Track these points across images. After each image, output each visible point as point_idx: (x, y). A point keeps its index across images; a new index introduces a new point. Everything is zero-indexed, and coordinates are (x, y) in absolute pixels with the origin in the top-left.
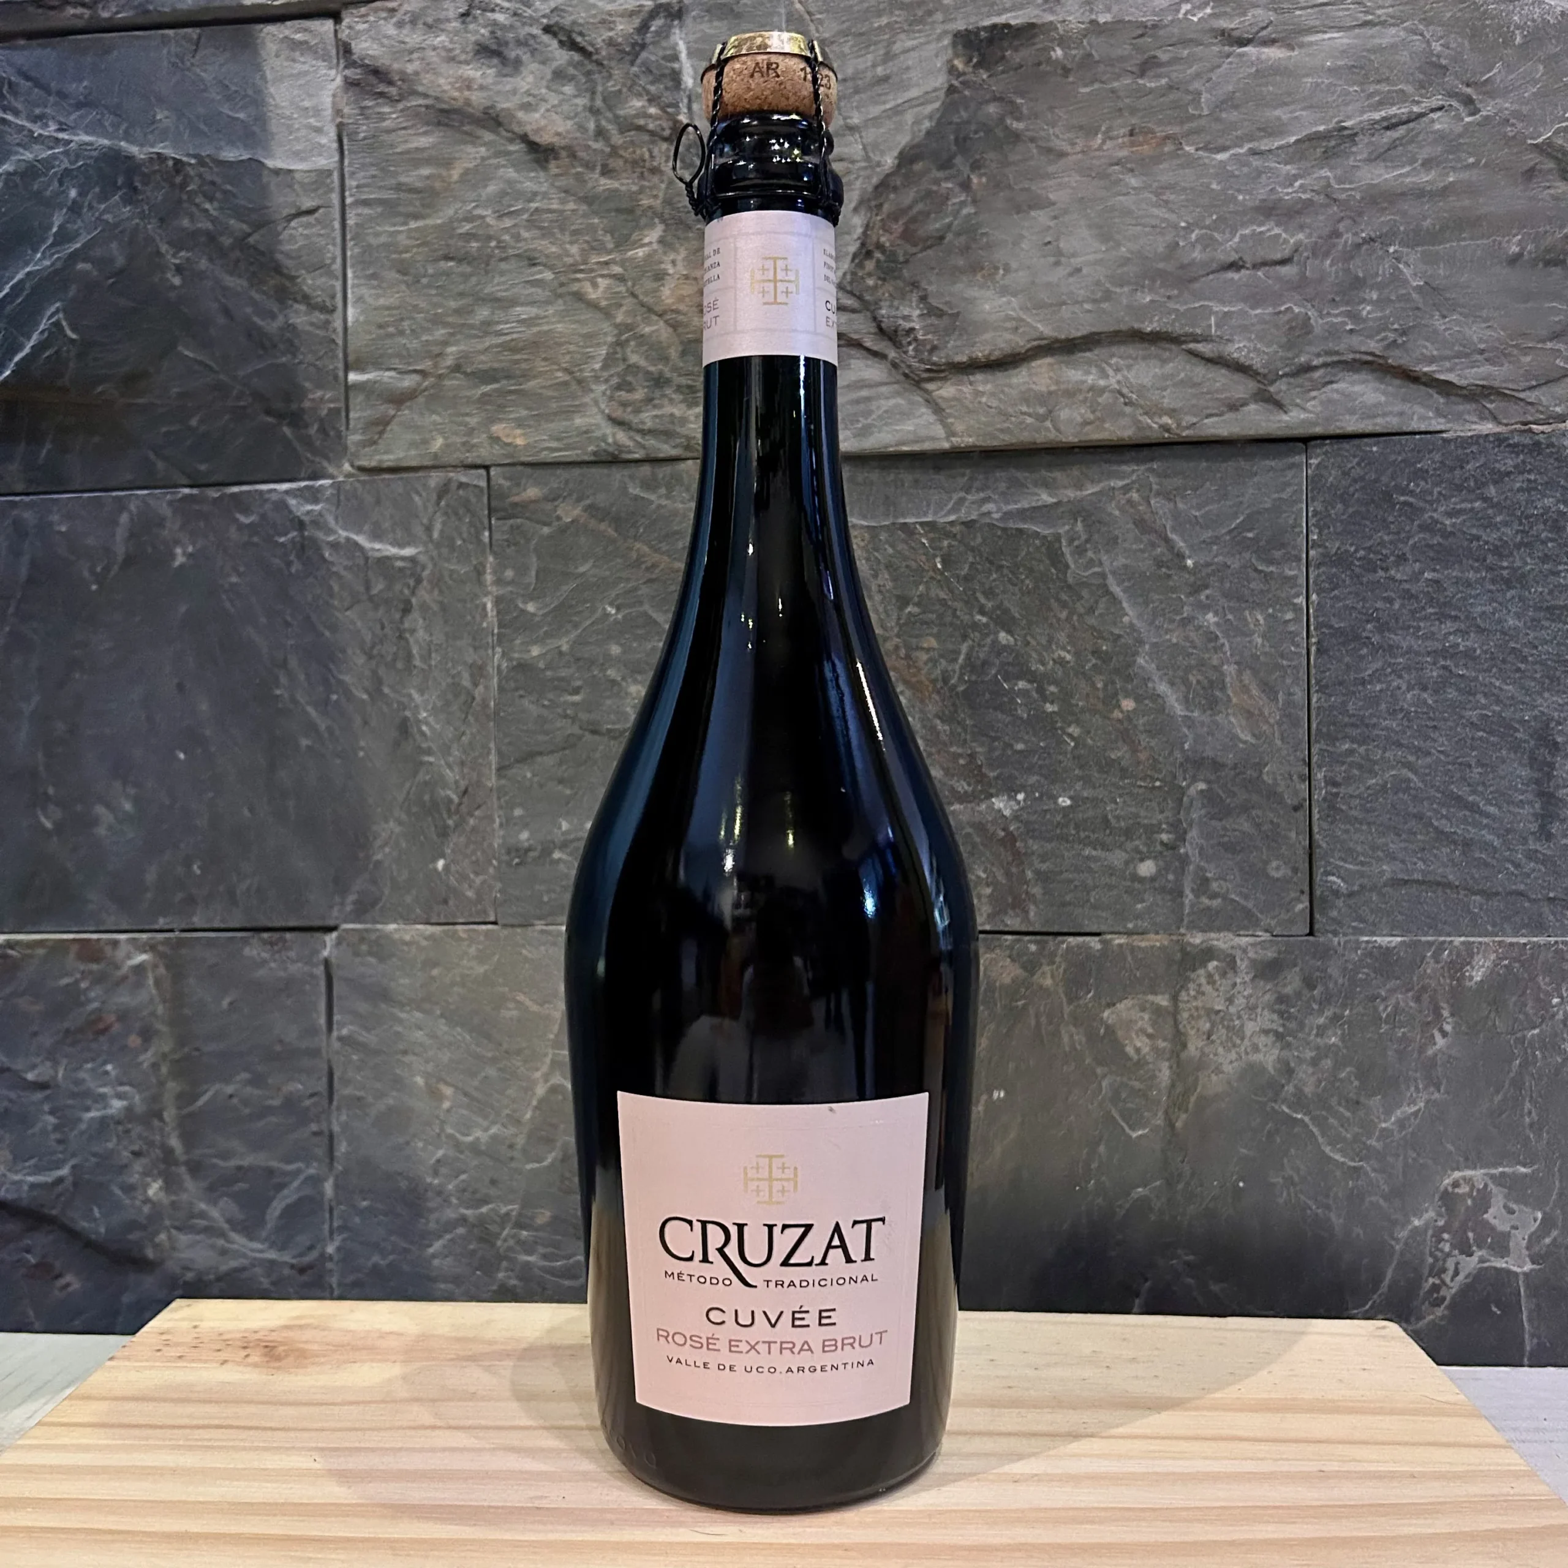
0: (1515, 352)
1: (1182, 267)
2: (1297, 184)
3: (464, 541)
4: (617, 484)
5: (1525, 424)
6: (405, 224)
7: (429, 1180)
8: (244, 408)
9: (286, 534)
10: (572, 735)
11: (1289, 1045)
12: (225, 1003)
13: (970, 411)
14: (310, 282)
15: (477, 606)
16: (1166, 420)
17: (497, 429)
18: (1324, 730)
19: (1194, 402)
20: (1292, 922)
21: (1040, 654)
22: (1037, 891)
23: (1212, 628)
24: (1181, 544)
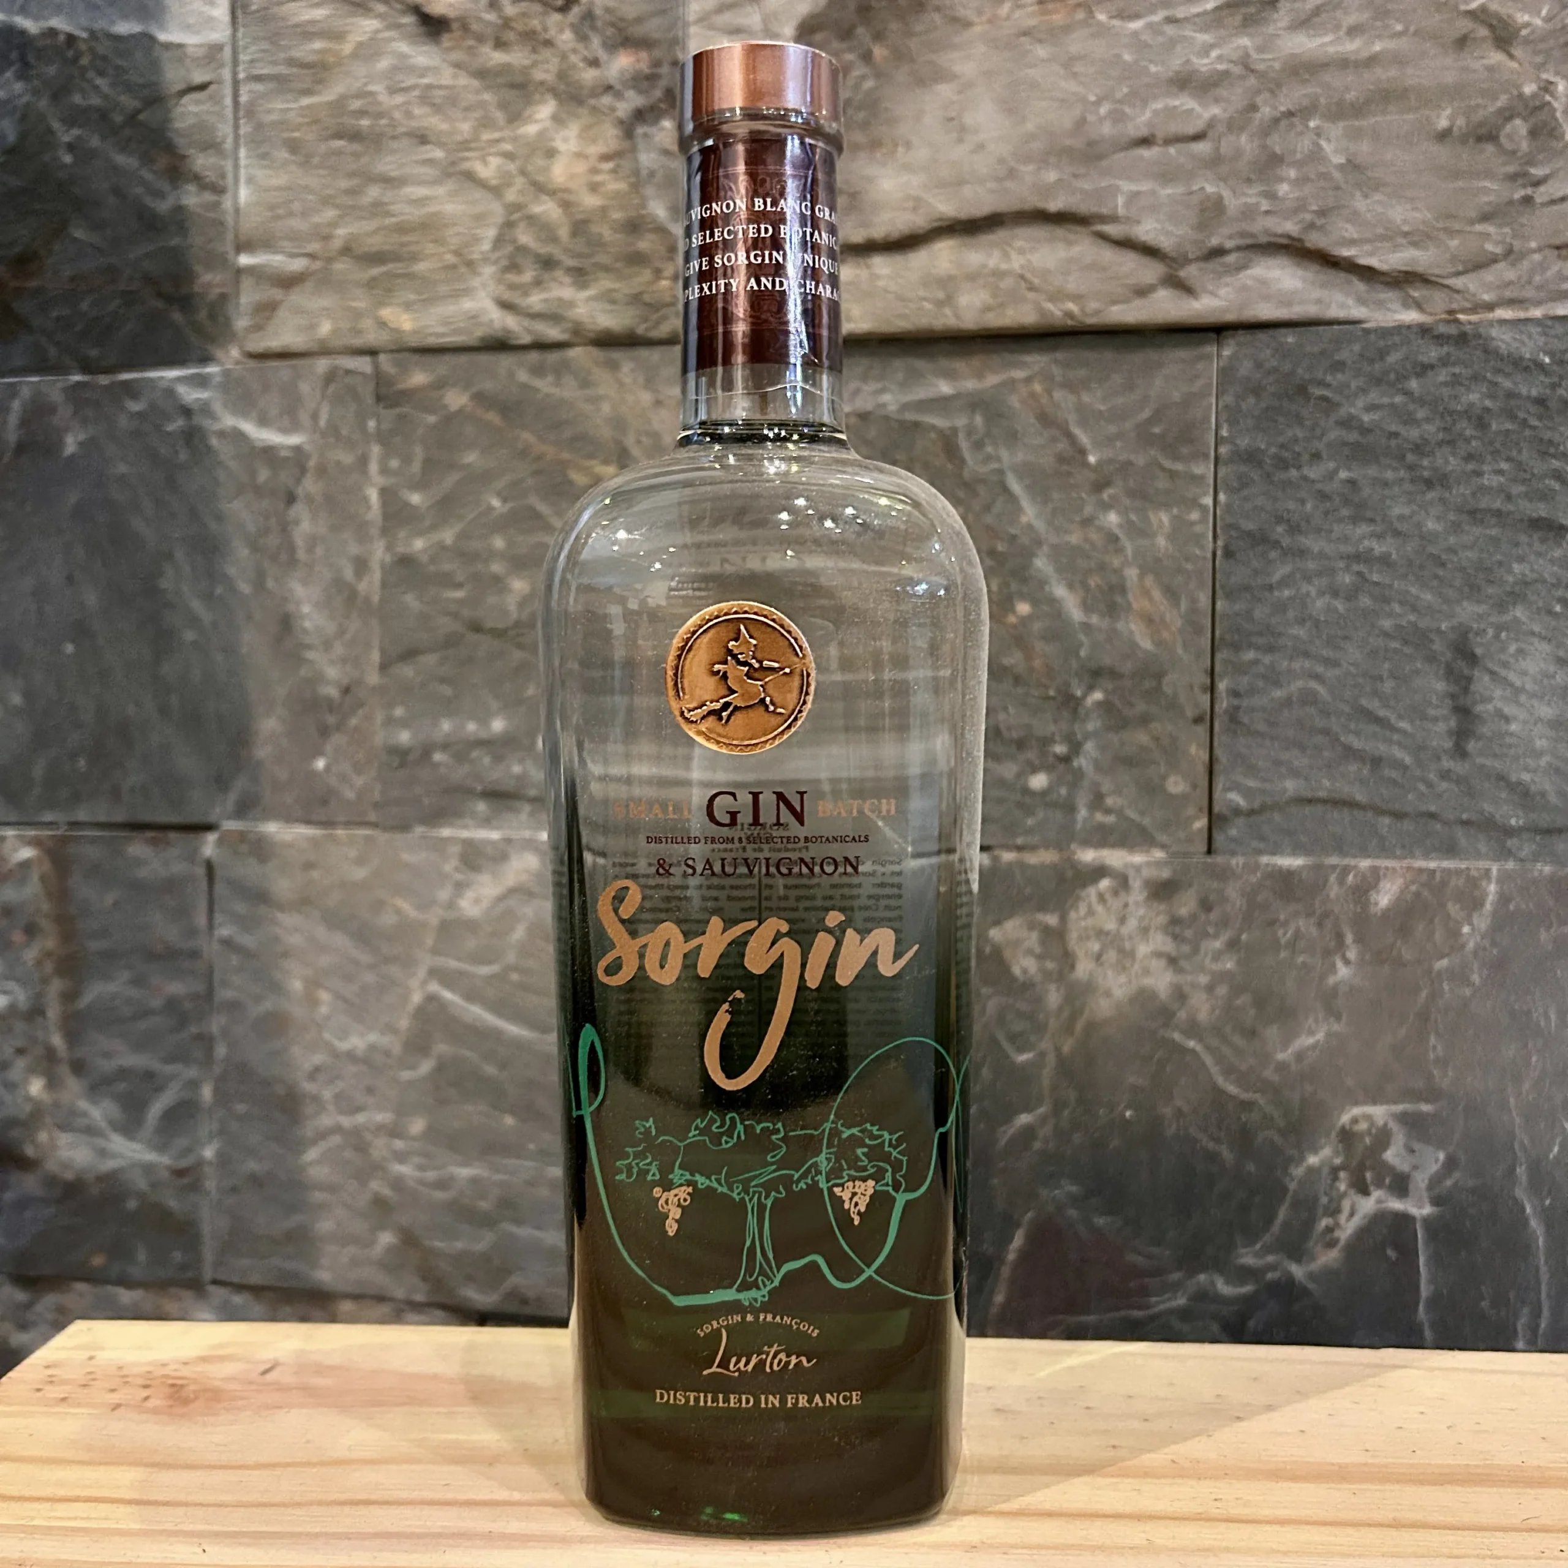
0: (1442, 235)
1: (1091, 144)
2: (1214, 54)
3: (349, 430)
4: (505, 371)
5: (1451, 312)
6: (296, 100)
7: (306, 1086)
8: (134, 292)
9: (173, 422)
10: (455, 632)
11: (1179, 970)
14: (201, 162)
15: (361, 498)
16: (1071, 306)
17: (386, 313)
18: (1228, 637)
19: (1100, 287)
20: (1189, 840)
23: (1114, 529)
24: (1084, 439)
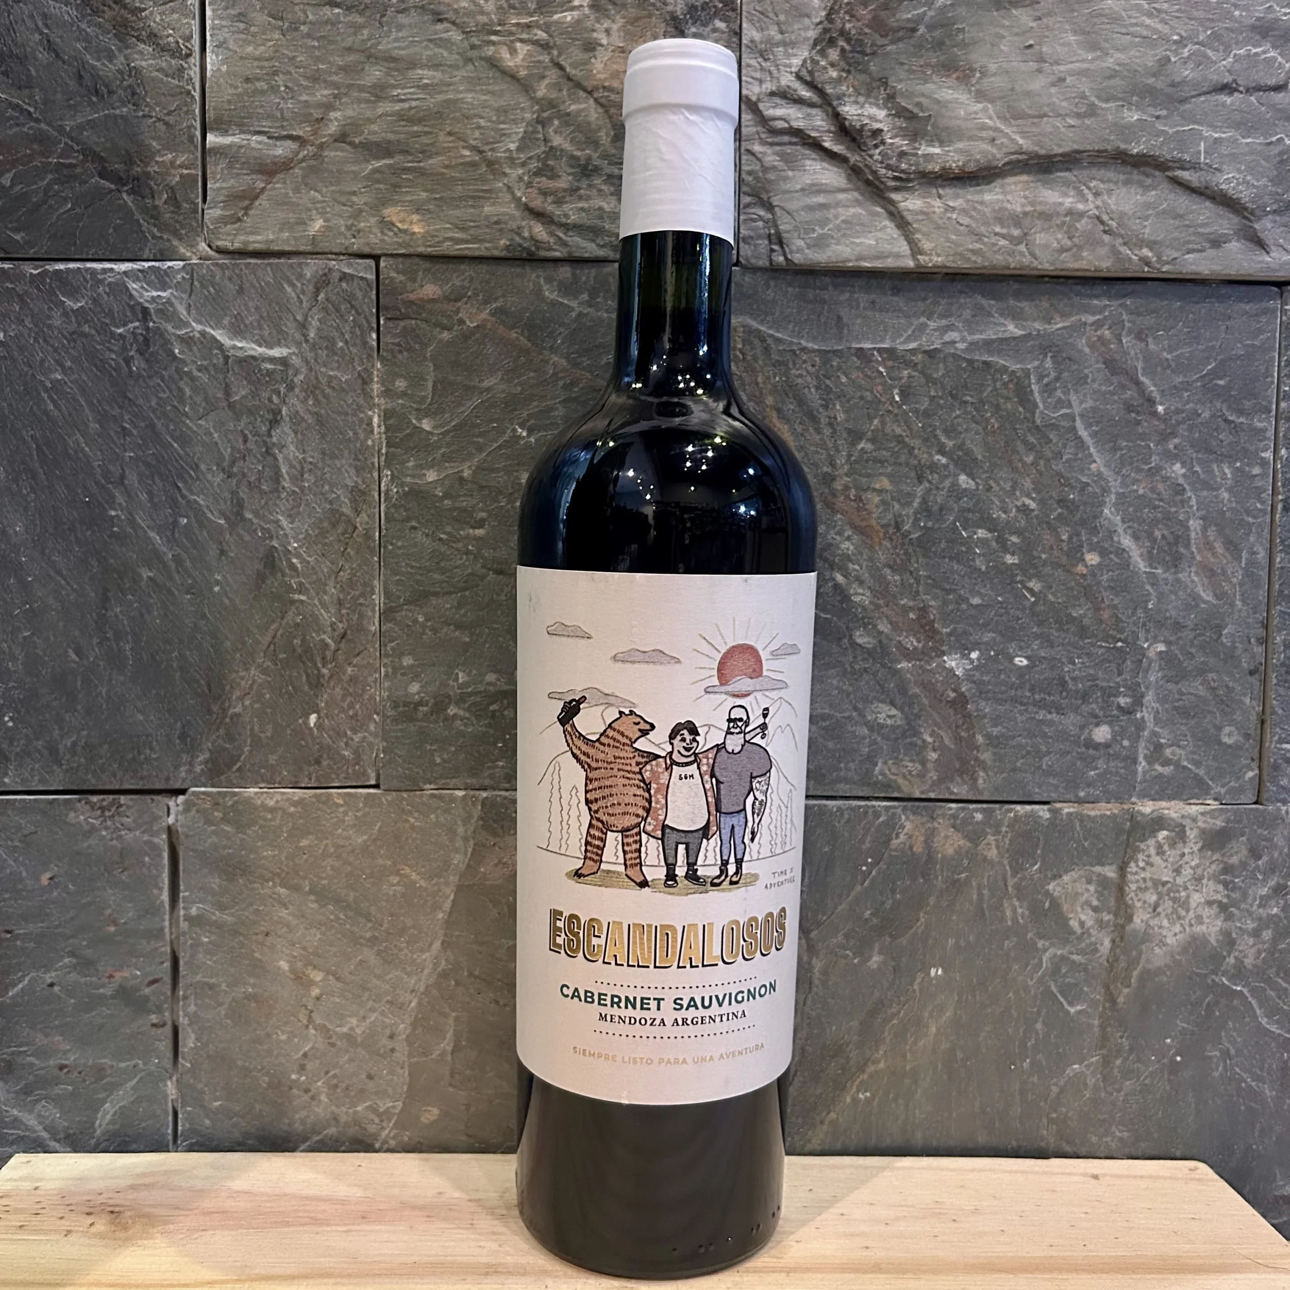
1: (1173, 85)
3: (346, 342)
4: (531, 284)
7: (294, 1077)
8: (72, 166)
9: (125, 325)
10: (472, 574)
11: (1229, 917)
12: (45, 879)
13: (938, 228)
14: (155, 17)
15: (361, 421)
16: (1146, 252)
17: (391, 213)
18: (1286, 592)
19: (1176, 234)
20: (1241, 790)
21: (1003, 501)
22: (986, 756)
23: (1181, 481)
24: (1152, 388)
